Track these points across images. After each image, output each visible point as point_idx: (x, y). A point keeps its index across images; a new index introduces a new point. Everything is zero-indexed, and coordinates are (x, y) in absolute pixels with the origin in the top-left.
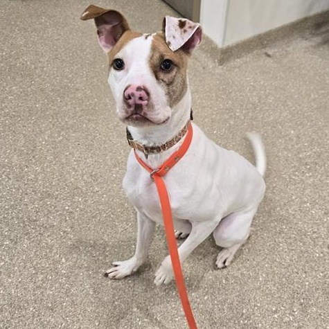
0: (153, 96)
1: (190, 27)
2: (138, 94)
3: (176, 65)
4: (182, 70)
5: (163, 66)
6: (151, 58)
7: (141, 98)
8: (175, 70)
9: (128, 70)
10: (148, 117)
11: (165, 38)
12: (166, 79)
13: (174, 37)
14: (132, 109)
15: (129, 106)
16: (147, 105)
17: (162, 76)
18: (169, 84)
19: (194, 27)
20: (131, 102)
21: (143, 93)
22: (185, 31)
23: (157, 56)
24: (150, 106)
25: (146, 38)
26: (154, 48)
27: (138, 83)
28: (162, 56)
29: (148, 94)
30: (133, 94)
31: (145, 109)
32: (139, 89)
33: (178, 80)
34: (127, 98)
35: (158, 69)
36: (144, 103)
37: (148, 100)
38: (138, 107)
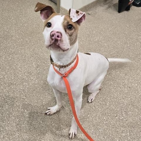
1: (81, 14)
3: (74, 28)
4: (76, 31)
5: (69, 27)
6: (64, 22)
8: (73, 30)
11: (70, 17)
12: (69, 33)
13: (74, 17)
14: (53, 41)
15: (52, 40)
16: (60, 40)
17: (68, 31)
18: (70, 35)
19: (83, 14)
20: (53, 38)
21: (59, 34)
22: (79, 15)
23: (66, 22)
26: (65, 19)
29: (61, 35)
31: (59, 42)
34: (52, 36)
35: (66, 28)
36: (59, 39)
37: (61, 38)
38: (56, 40)
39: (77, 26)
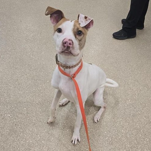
1: (89, 19)
2: (69, 42)
4: (85, 36)
5: (78, 33)
6: (74, 29)
7: (70, 44)
8: (83, 35)
10: (72, 52)
11: (78, 22)
12: (79, 38)
13: (82, 22)
14: (66, 48)
16: (72, 47)
17: (77, 37)
18: (80, 41)
19: (91, 19)
20: (65, 45)
21: (71, 42)
22: (87, 20)
23: (76, 28)
25: (71, 21)
26: (75, 26)
27: (69, 38)
28: (78, 29)
29: (73, 42)
30: (67, 42)
31: (71, 49)
32: (70, 40)
33: (83, 40)
34: (64, 43)
35: (76, 34)
36: (71, 46)
37: (73, 45)
38: (68, 47)
39: (85, 31)
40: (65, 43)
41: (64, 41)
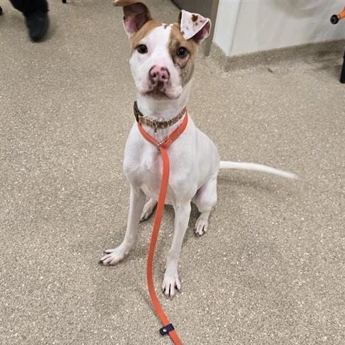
0: (172, 76)
1: (201, 21)
2: (162, 73)
3: (189, 52)
4: (192, 57)
5: (179, 52)
6: (170, 44)
7: (163, 77)
8: (188, 56)
9: (150, 54)
10: (166, 92)
11: (180, 28)
12: (180, 64)
13: (187, 28)
14: (155, 85)
15: (153, 82)
16: (167, 83)
17: (178, 60)
18: (183, 67)
19: (204, 21)
20: (155, 79)
21: (165, 72)
22: (197, 24)
23: (175, 41)
24: (169, 84)
25: (165, 27)
26: (172, 37)
27: (161, 65)
28: (178, 43)
29: (169, 74)
30: (158, 73)
31: (165, 85)
32: (163, 69)
33: (189, 65)
34: (152, 76)
35: (175, 54)
36: (166, 80)
37: (169, 78)
38: (160, 84)
39: (193, 46)
40: (155, 75)
41: (152, 72)
